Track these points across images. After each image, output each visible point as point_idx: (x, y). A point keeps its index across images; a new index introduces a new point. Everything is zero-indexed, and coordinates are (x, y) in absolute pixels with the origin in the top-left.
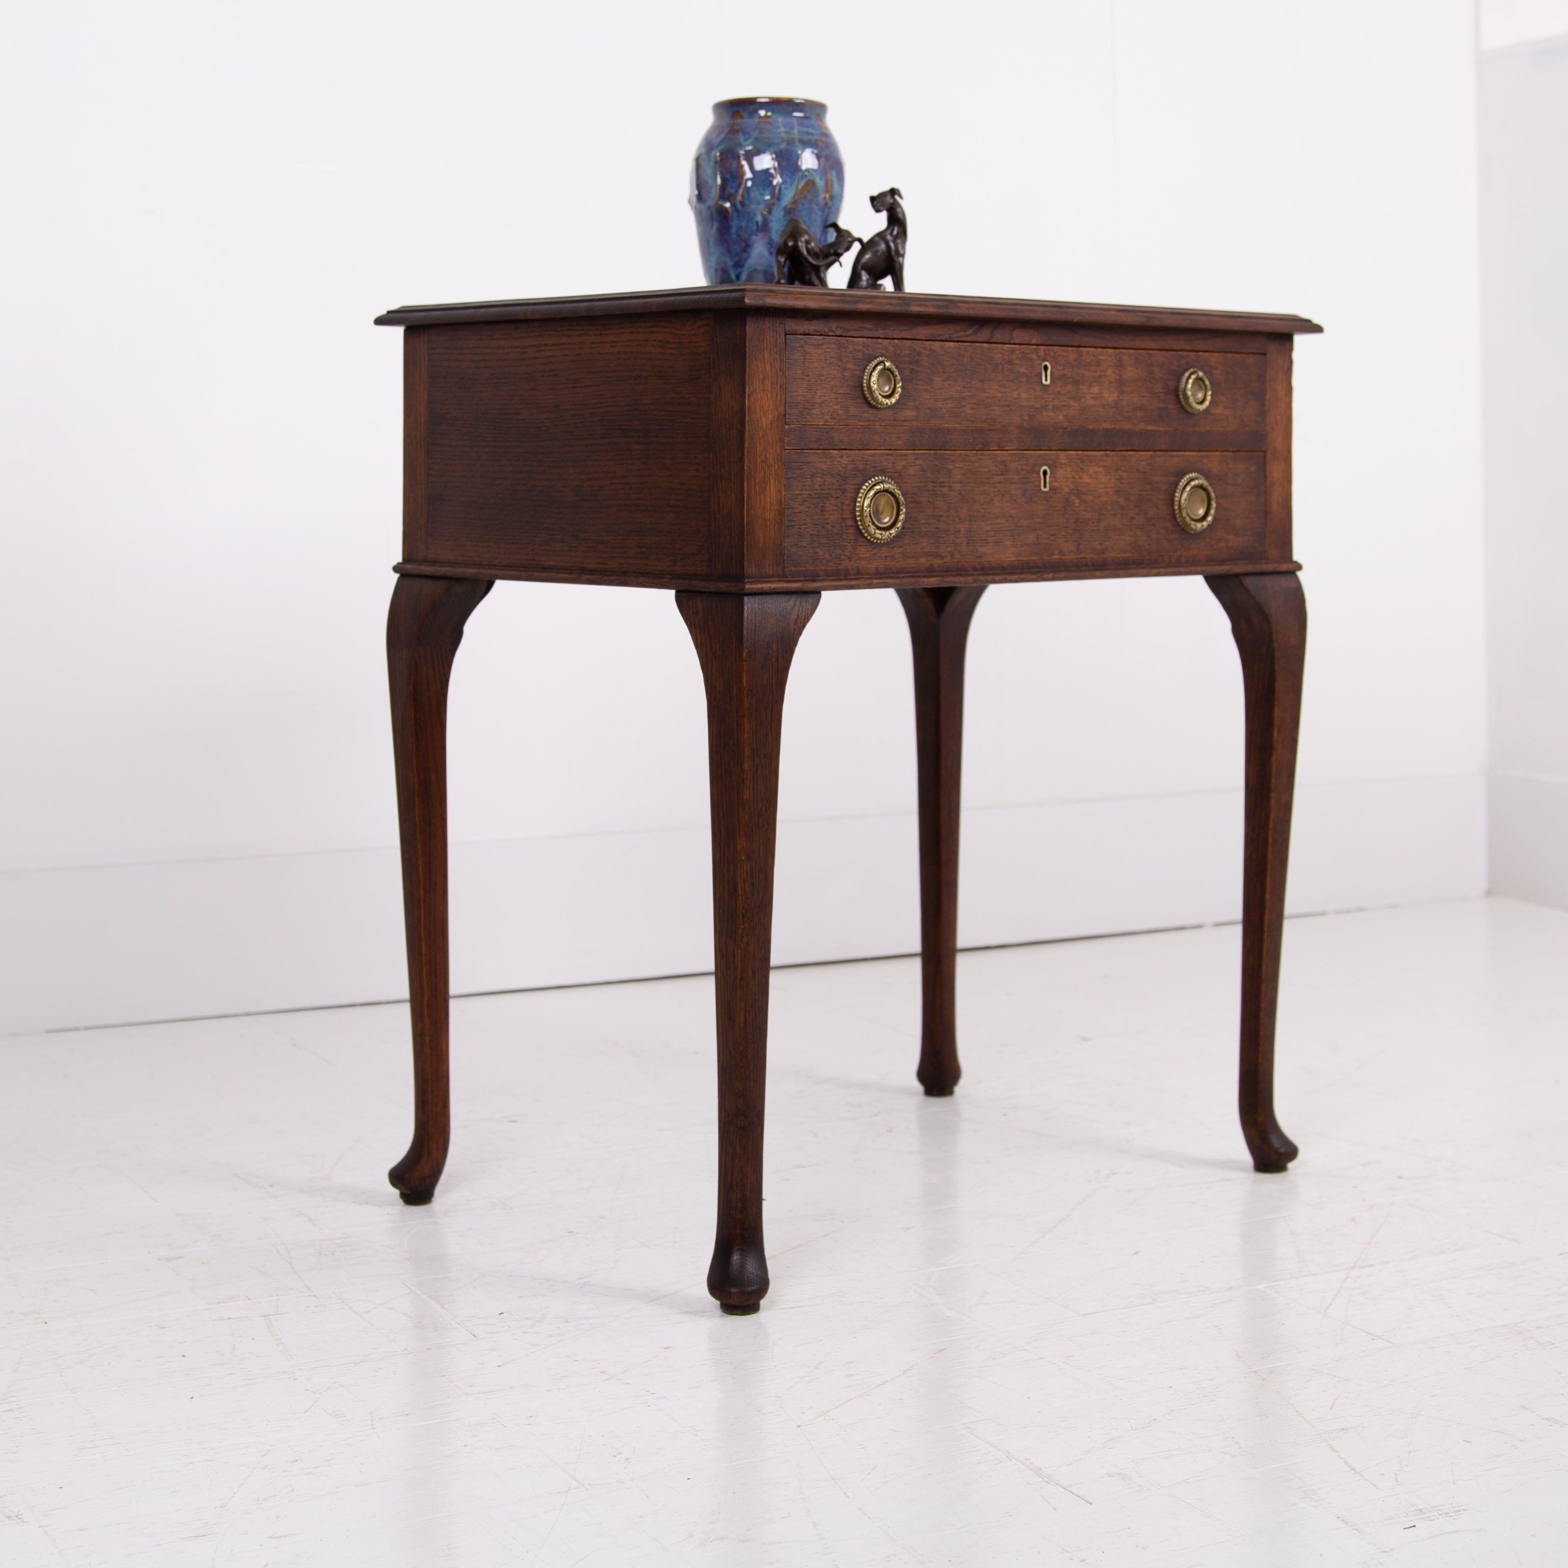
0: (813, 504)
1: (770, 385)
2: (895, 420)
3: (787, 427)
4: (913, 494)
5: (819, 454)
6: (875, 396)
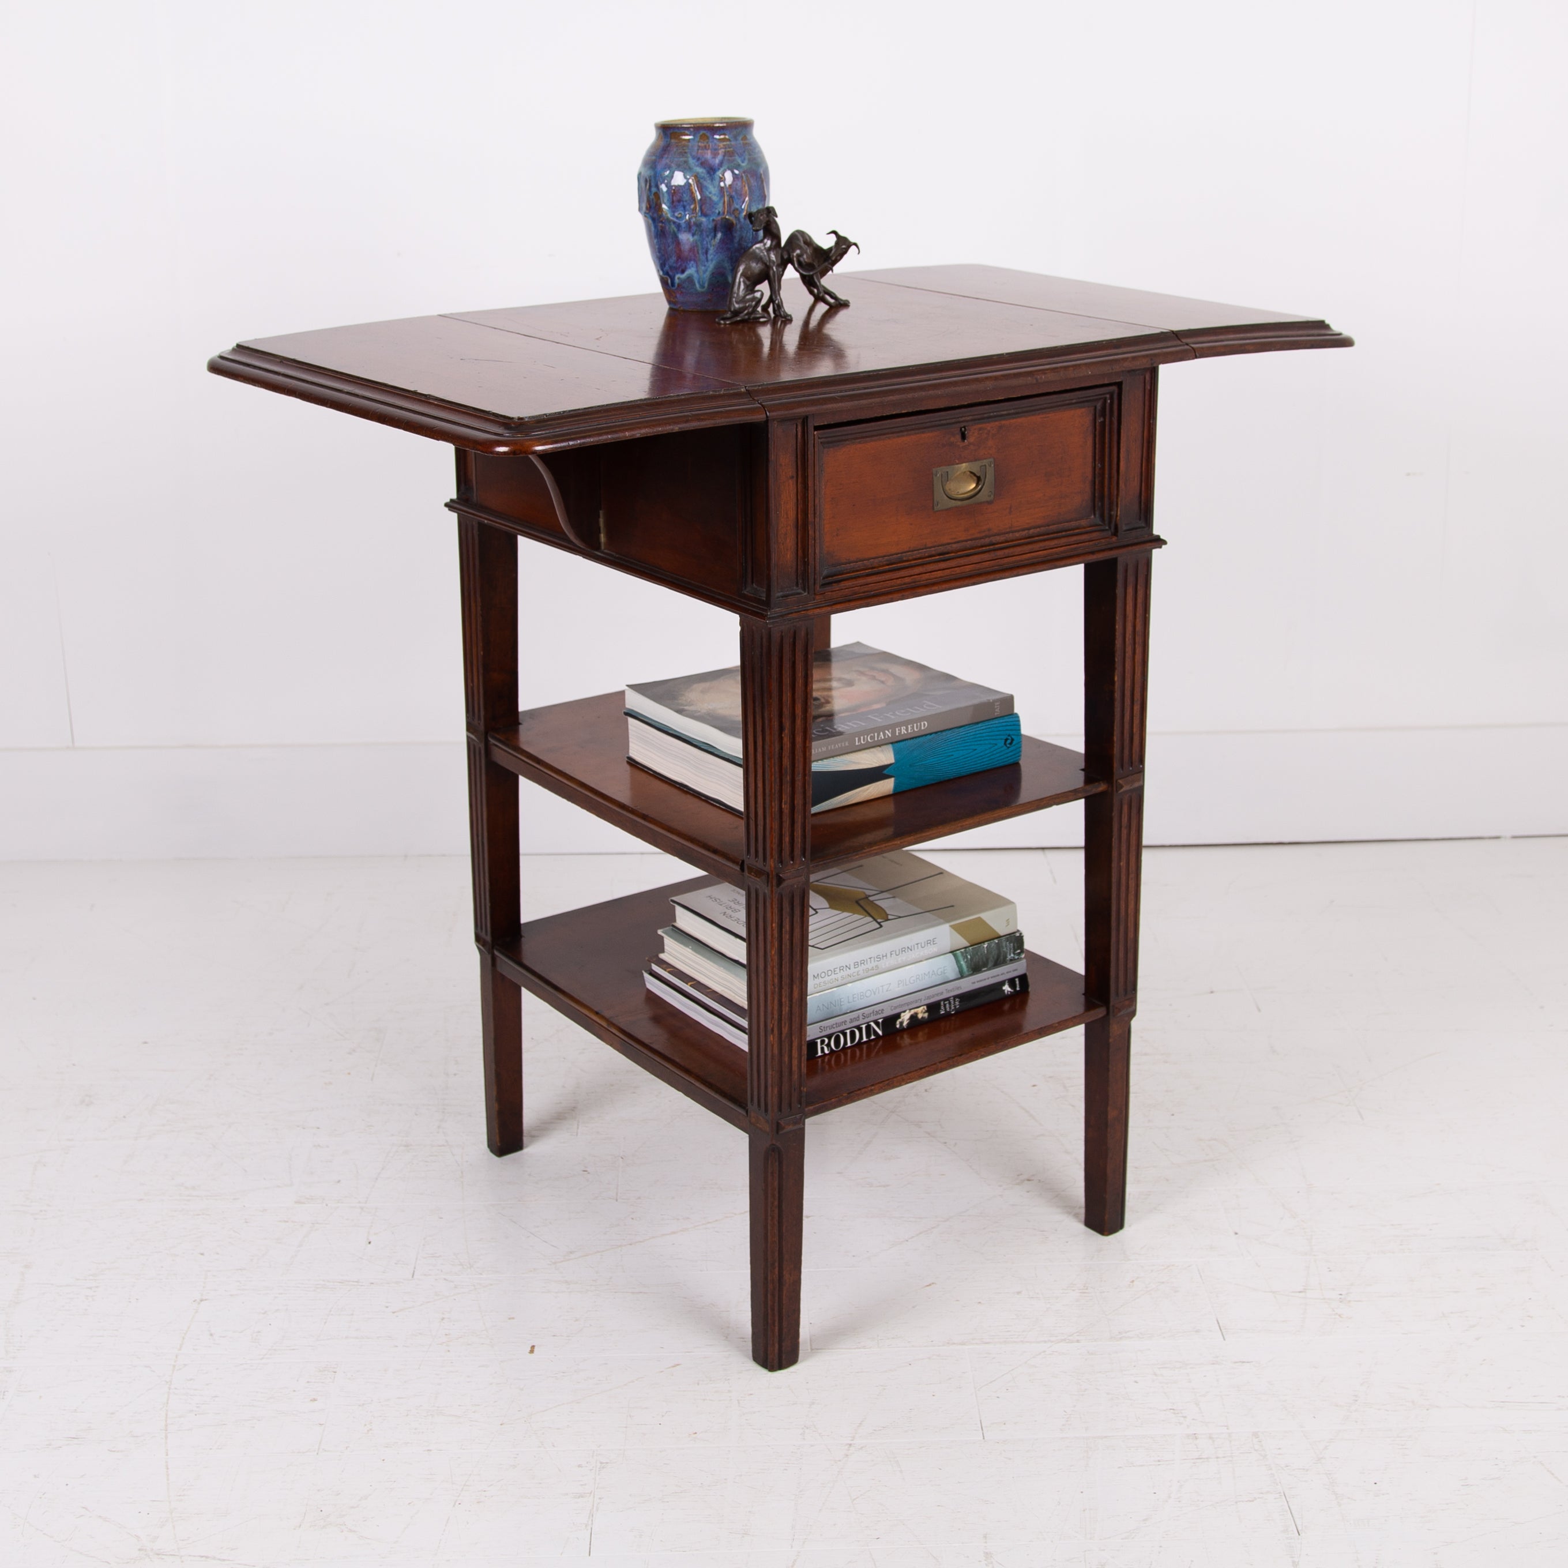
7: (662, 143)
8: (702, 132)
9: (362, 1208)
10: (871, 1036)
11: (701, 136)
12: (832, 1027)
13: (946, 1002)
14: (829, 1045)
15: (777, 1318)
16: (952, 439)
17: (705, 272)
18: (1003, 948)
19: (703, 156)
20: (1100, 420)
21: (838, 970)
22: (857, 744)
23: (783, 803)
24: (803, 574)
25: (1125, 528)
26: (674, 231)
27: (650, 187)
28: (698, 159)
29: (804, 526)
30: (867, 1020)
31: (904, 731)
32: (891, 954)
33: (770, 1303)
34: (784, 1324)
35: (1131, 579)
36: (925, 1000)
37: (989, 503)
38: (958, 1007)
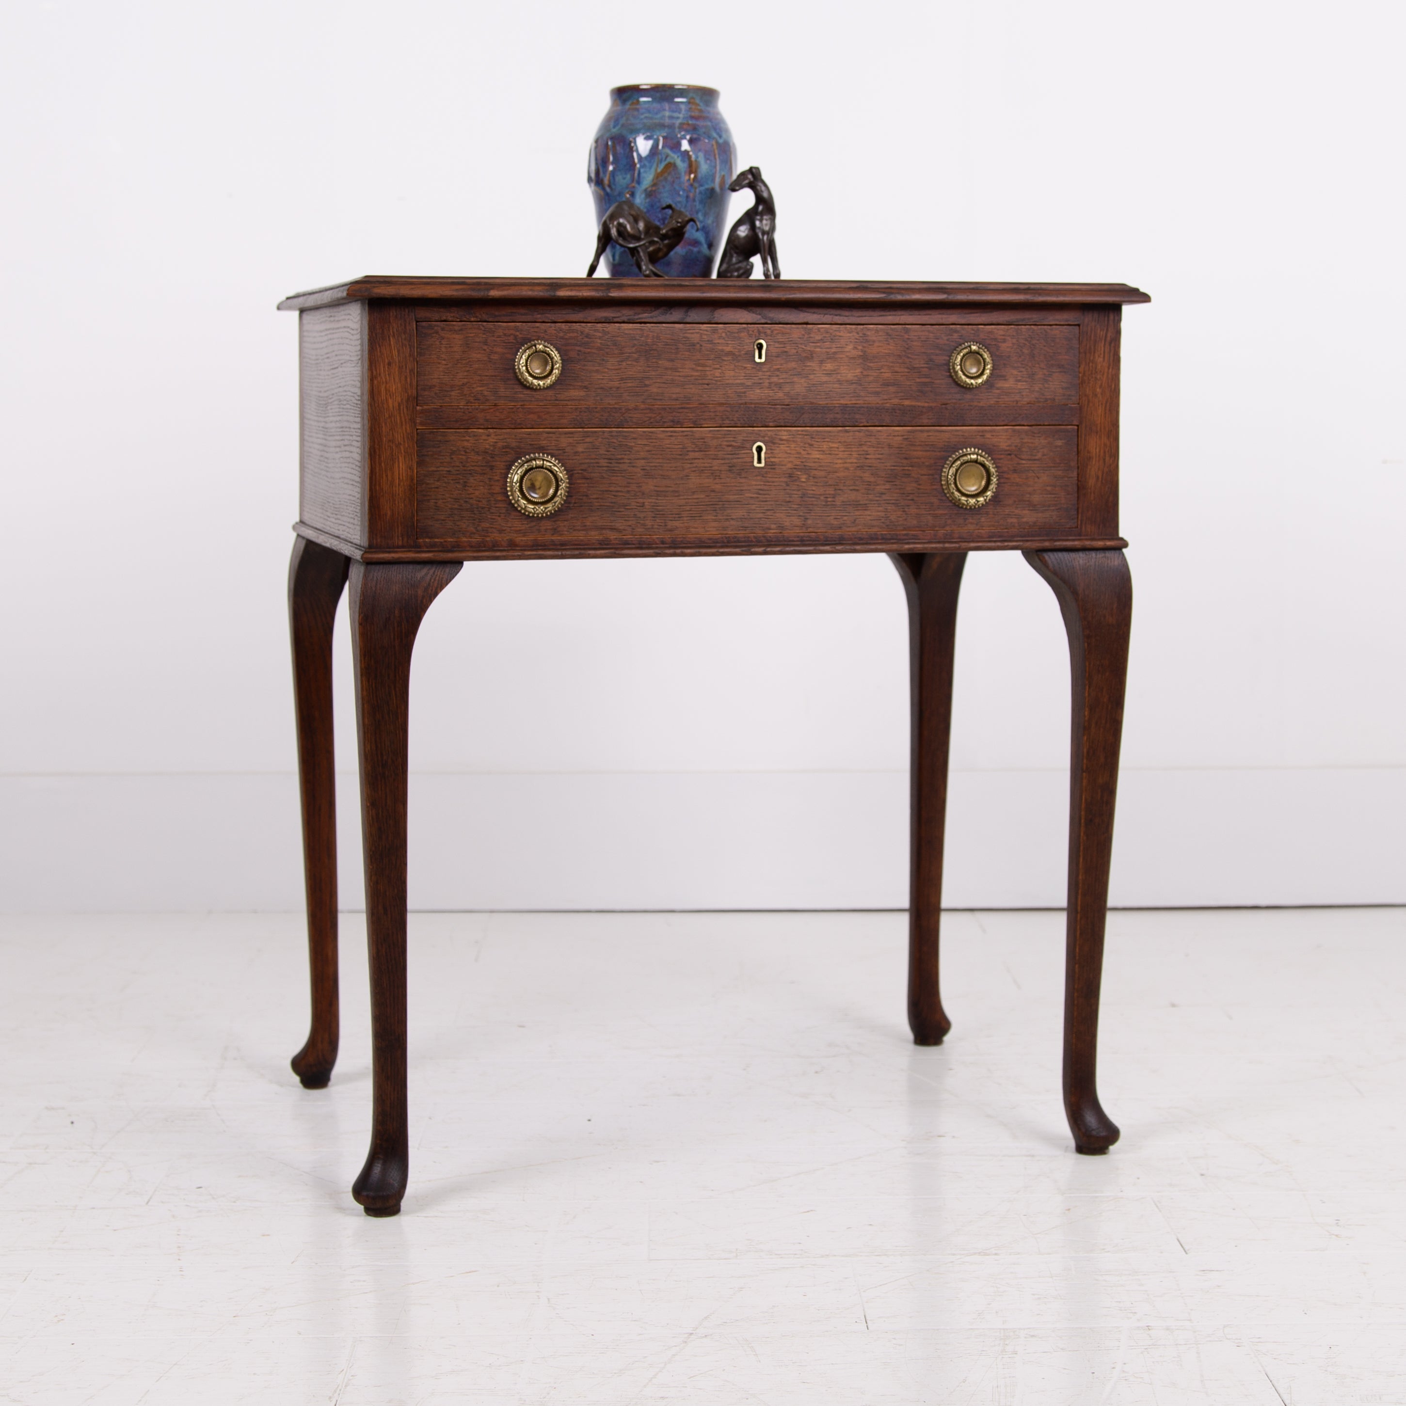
0: (452, 480)
1: (397, 369)
2: (556, 400)
3: (418, 408)
4: (582, 470)
5: (459, 433)
6: (525, 377)
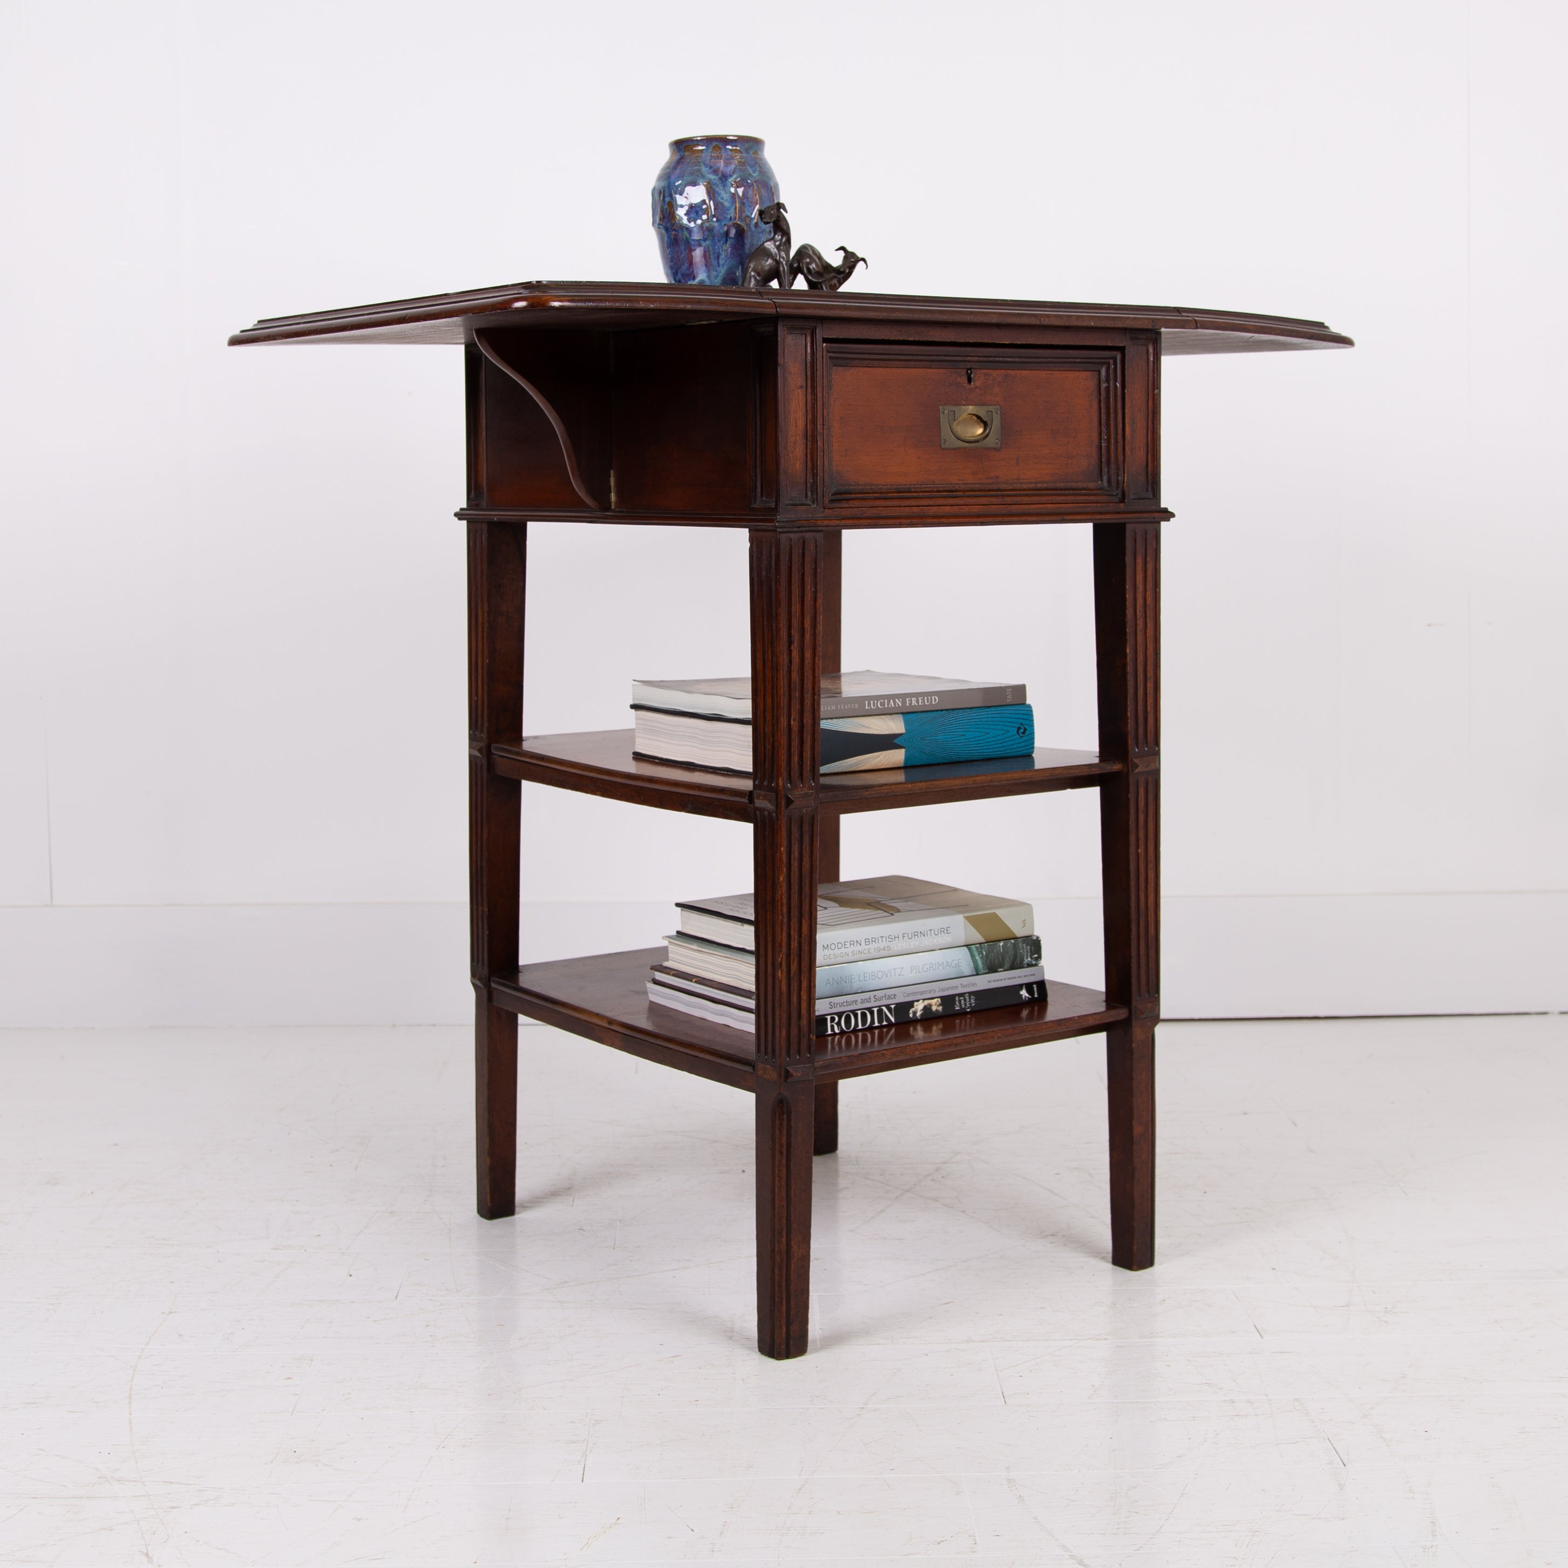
7: (677, 157)
8: (714, 144)
9: (343, 1253)
10: (883, 1022)
11: (714, 147)
12: (842, 1005)
13: (961, 998)
14: (839, 1024)
15: (784, 1296)
16: (958, 379)
17: (716, 278)
18: (1020, 950)
19: (715, 164)
20: (1104, 385)
21: (848, 944)
22: (867, 708)
23: (792, 720)
24: (813, 484)
25: (1132, 497)
26: (686, 237)
27: (664, 197)
28: (711, 167)
29: (812, 437)
30: (878, 1003)
31: (914, 703)
32: (903, 937)
33: (777, 1278)
34: (792, 1304)
35: (1140, 550)
36: (939, 992)
37: (997, 450)
38: (973, 1005)
